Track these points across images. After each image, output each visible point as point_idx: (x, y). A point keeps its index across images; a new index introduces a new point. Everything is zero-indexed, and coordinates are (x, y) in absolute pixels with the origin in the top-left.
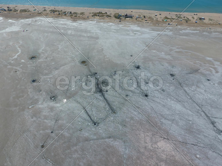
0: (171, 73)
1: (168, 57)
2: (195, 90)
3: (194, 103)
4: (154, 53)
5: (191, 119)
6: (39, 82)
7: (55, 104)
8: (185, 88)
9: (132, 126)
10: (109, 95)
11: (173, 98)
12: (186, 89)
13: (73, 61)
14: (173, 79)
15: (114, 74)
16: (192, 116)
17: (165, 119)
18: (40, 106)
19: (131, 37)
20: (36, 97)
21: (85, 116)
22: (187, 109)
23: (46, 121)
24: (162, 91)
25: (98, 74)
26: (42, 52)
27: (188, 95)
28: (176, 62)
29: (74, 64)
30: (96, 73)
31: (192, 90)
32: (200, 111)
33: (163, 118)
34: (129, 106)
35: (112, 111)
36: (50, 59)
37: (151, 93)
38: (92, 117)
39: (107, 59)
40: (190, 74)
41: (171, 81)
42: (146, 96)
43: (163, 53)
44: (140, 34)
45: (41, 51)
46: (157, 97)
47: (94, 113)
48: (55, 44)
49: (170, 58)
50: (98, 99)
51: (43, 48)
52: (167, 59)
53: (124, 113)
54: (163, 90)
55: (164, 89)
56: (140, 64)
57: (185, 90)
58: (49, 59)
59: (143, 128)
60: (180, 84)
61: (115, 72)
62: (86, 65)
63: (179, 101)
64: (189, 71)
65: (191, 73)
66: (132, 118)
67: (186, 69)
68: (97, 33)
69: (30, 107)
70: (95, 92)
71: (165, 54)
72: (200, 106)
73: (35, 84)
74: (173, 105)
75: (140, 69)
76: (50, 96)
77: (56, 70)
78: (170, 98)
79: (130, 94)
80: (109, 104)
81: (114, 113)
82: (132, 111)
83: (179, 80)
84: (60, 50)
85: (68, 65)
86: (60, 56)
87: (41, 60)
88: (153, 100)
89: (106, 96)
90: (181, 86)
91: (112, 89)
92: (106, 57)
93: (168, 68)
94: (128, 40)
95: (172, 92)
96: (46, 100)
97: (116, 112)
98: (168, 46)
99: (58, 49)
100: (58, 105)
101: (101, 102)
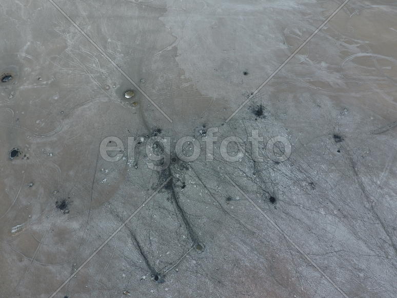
0: (336, 131)
1: (334, 79)
2: (386, 184)
3: (378, 222)
4: (302, 63)
5: (364, 267)
6: (28, 158)
7: (67, 223)
8: (363, 178)
11: (331, 207)
12: (365, 180)
13: (104, 88)
14: (339, 151)
15: (201, 131)
16: (368, 257)
18: (35, 227)
22: (360, 238)
24: (309, 188)
25: (163, 132)
26: (25, 58)
27: (367, 197)
28: (353, 94)
30: (159, 131)
31: (379, 182)
32: (386, 245)
33: (305, 264)
34: (231, 229)
35: (195, 242)
36: (47, 84)
37: (284, 193)
38: (150, 258)
39: (187, 85)
40: (379, 133)
41: (334, 155)
42: (273, 200)
43: (323, 64)
45: (24, 55)
46: (297, 205)
47: (154, 247)
49: (340, 81)
50: (164, 208)
51: (29, 43)
52: (331, 83)
53: (220, 247)
54: (312, 183)
55: (316, 179)
57: (361, 185)
58: (45, 82)
60: (353, 165)
61: (204, 127)
62: (134, 103)
63: (345, 217)
64: (380, 126)
65: (383, 132)
66: (236, 263)
67: (372, 118)
69: (13, 231)
71: (328, 68)
72: (390, 230)
74: (329, 229)
75: (264, 117)
77: (63, 119)
78: (325, 207)
79: (237, 194)
80: (187, 224)
81: (199, 247)
82: (237, 243)
83: (351, 153)
84: (71, 51)
85: (91, 103)
86: (71, 72)
87: (26, 87)
88: (287, 214)
89: (182, 199)
90: (355, 172)
91: (195, 180)
92: (182, 77)
93: (330, 114)
94: (241, 17)
95: (332, 189)
96: (47, 209)
97: (202, 245)
98: (338, 39)
99: (66, 47)
100: (75, 225)
101: (170, 219)
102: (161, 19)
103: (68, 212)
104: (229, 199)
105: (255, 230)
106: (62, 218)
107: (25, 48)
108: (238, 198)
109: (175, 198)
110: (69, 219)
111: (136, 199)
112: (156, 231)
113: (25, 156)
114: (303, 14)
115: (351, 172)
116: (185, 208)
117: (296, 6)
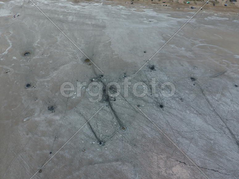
0: (192, 76)
1: (189, 54)
2: (220, 99)
3: (218, 116)
4: (173, 48)
5: (213, 138)
6: (35, 88)
7: (54, 117)
8: (208, 97)
9: (144, 146)
10: (117, 105)
11: (192, 109)
12: (209, 97)
13: (75, 58)
14: (194, 85)
15: (123, 76)
16: (215, 133)
17: (183, 137)
18: (37, 119)
19: (145, 26)
20: (31, 107)
21: (89, 132)
22: (209, 124)
23: (43, 138)
24: (180, 101)
25: (104, 76)
26: (37, 46)
27: (211, 105)
28: (199, 61)
29: (76, 63)
30: (102, 76)
31: (216, 99)
32: (223, 128)
33: (180, 136)
34: (140, 120)
35: (121, 126)
36: (47, 56)
37: (167, 103)
38: (97, 133)
39: (116, 57)
40: (214, 77)
41: (192, 86)
42: (161, 106)
43: (183, 48)
44: (156, 21)
45: (36, 44)
46: (174, 109)
47: (99, 128)
48: (53, 35)
49: (192, 55)
50: (105, 110)
51: (39, 40)
52: (187, 56)
53: (135, 129)
54: (181, 99)
55: (183, 97)
56: (155, 64)
57: (207, 100)
58: (46, 56)
59: (156, 148)
60: (202, 91)
61: (125, 74)
62: (90, 64)
63: (200, 114)
64: (214, 74)
65: (216, 77)
66: (144, 136)
67: (209, 71)
68: (104, 20)
69: (25, 120)
70: (101, 102)
71: (186, 50)
72: (225, 120)
73: (29, 89)
74: (192, 120)
75: (155, 70)
76: (48, 106)
77: (54, 71)
78: (189, 110)
79: (143, 104)
80: (117, 117)
81: (123, 128)
82: (144, 127)
83: (201, 85)
84: (59, 43)
85: (68, 64)
86: (59, 51)
87: (36, 57)
88: (169, 113)
89: (114, 106)
90: (203, 94)
91: (120, 97)
92: (114, 54)
93: (188, 69)
94: (142, 30)
95: (192, 101)
96: (43, 110)
97: (125, 127)
98: (189, 39)
99: (57, 41)
100: (57, 118)
101: (107, 115)
102: (103, 30)
103: (54, 112)
104: (139, 106)
106: (51, 114)
107: (37, 42)
108: (143, 106)
109: (110, 105)
110: (55, 115)
111: (90, 106)
112: (100, 120)
113: (34, 86)
114: (172, 29)
115: (201, 94)
116: (116, 110)
117: (168, 26)
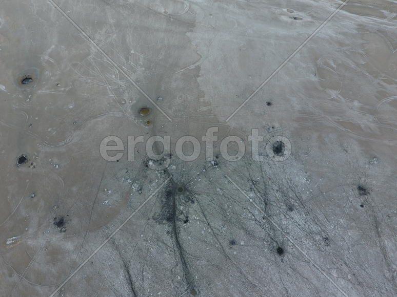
0: (362, 182)
1: (366, 121)
4: (333, 100)
6: (34, 167)
7: (62, 242)
8: (386, 241)
11: (345, 269)
12: (388, 244)
13: (121, 103)
14: (362, 206)
15: (213, 162)
21: (125, 290)
24: (323, 243)
25: (173, 158)
26: (48, 62)
27: (389, 265)
28: (386, 142)
29: (121, 114)
34: (230, 278)
35: (189, 286)
36: (65, 90)
41: (356, 209)
42: (280, 251)
43: (356, 103)
45: (47, 58)
49: (372, 125)
51: (53, 47)
52: (363, 126)
54: (327, 239)
55: (331, 234)
57: (383, 249)
58: (63, 89)
60: (377, 225)
61: (217, 157)
62: (148, 122)
69: (8, 243)
71: (362, 108)
76: (55, 216)
77: (74, 130)
81: (194, 292)
83: (376, 209)
84: (94, 59)
85: (105, 117)
86: (89, 81)
87: (43, 91)
88: (294, 270)
89: (183, 235)
90: (378, 232)
91: (199, 216)
92: (202, 100)
93: (357, 161)
94: (272, 41)
95: (349, 248)
96: (44, 225)
97: (196, 290)
98: (376, 77)
99: (89, 54)
100: (69, 246)
101: (167, 255)
102: (188, 34)
103: (65, 231)
104: (233, 243)
105: (256, 283)
106: (58, 236)
107: (50, 50)
108: (242, 243)
109: (175, 233)
110: (65, 238)
111: (135, 227)
112: (151, 266)
113: (32, 164)
114: (341, 44)
115: (373, 233)
116: (184, 246)
117: (334, 35)
